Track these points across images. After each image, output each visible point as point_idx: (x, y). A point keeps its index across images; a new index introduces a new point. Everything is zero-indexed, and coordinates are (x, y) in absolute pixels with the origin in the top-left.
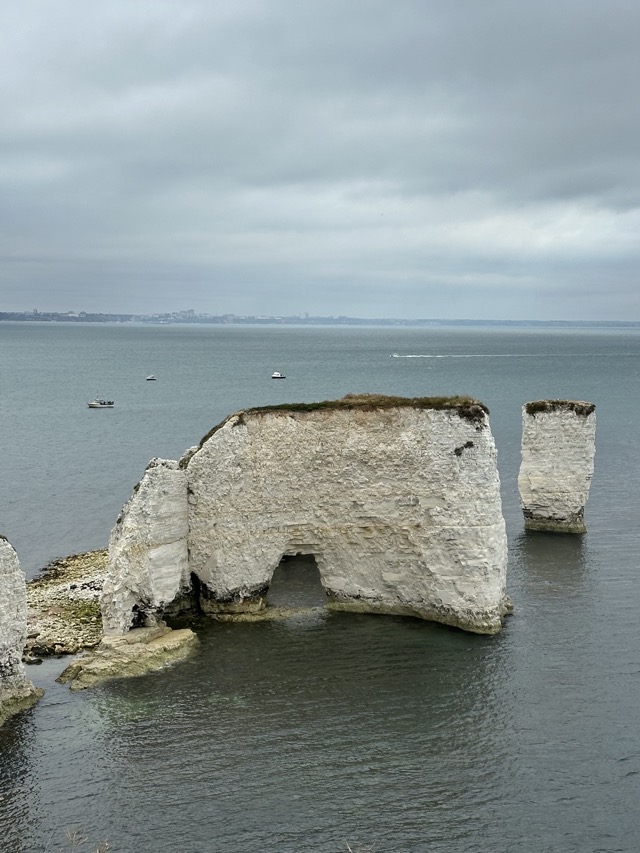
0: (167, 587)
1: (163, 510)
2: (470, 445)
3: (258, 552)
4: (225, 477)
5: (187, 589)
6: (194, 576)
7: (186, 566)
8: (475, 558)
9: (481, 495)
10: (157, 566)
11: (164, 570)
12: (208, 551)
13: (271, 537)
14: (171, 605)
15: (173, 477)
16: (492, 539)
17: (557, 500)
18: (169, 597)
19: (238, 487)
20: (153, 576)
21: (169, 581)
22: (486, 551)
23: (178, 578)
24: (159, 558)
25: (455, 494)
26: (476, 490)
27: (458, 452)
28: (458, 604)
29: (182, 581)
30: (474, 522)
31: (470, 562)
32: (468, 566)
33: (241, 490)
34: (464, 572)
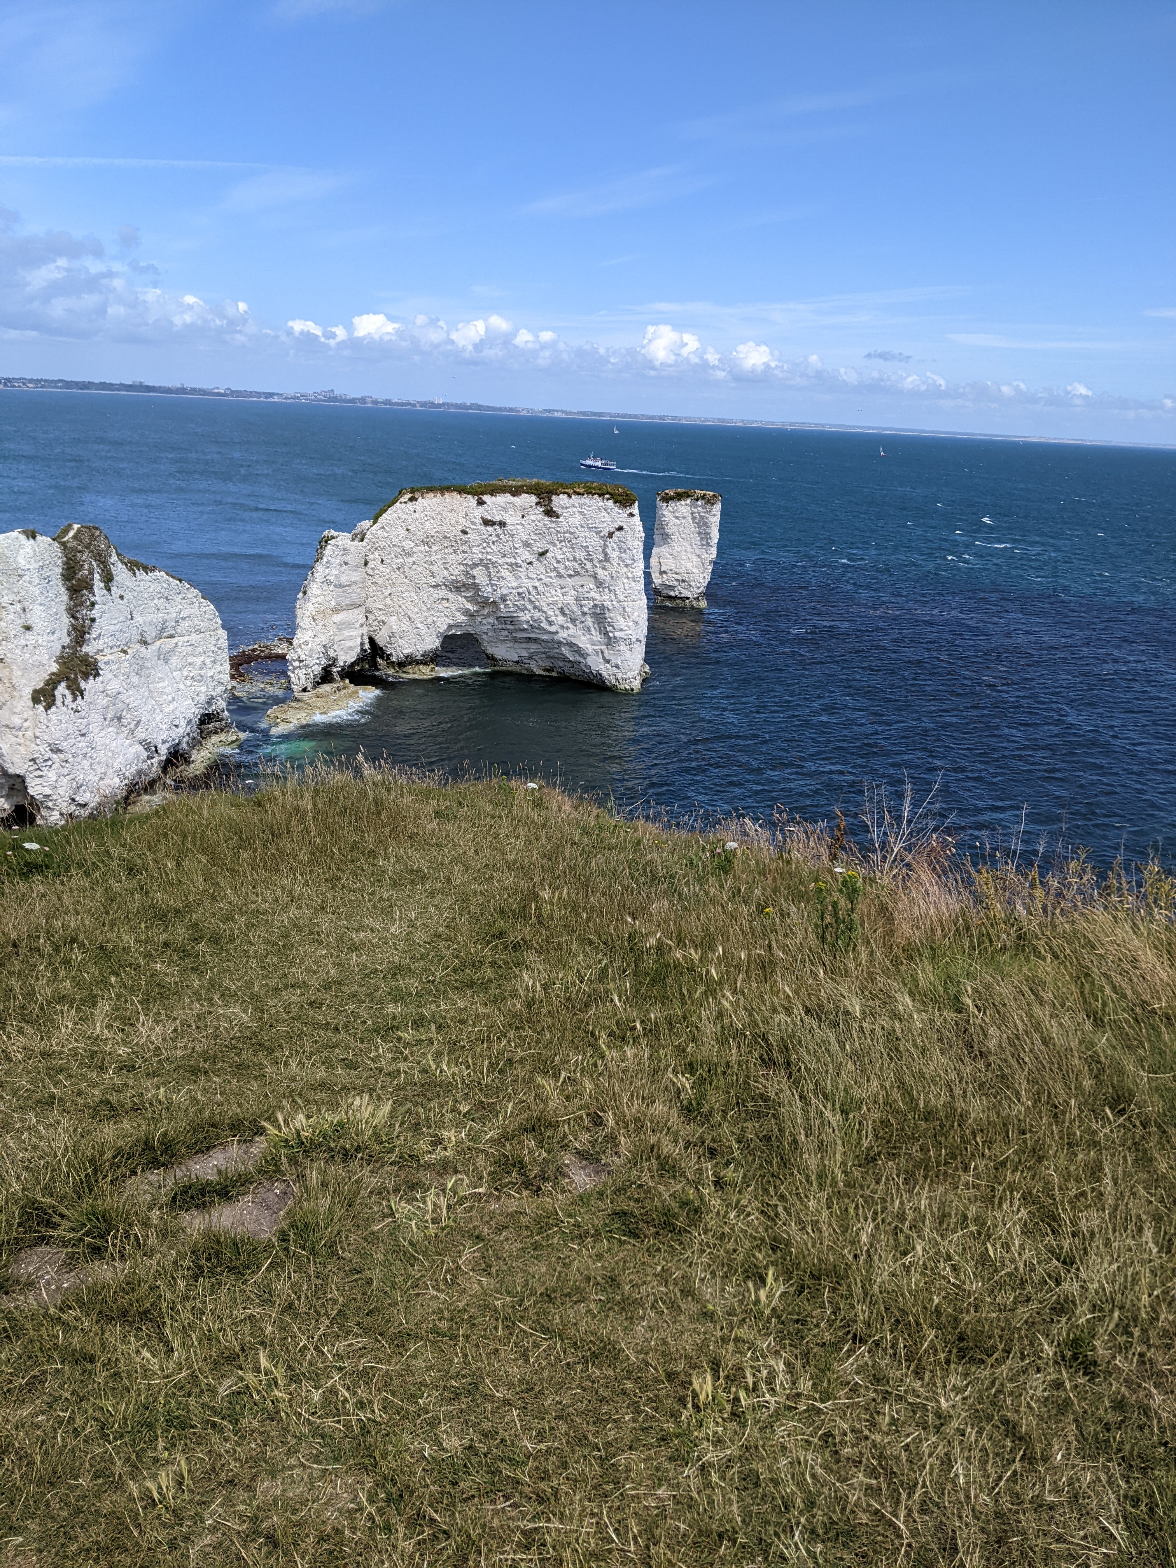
0: (350, 648)
1: (344, 580)
2: (620, 528)
3: (430, 620)
4: (399, 550)
5: (366, 651)
6: (372, 641)
7: (365, 630)
8: (622, 630)
9: (630, 575)
10: (341, 630)
11: (346, 633)
12: (384, 618)
13: (440, 607)
14: (353, 665)
15: (352, 549)
16: (636, 614)
17: (683, 581)
18: (351, 657)
19: (411, 560)
20: (337, 639)
21: (351, 643)
22: (631, 624)
23: (359, 641)
24: (342, 623)
25: (606, 573)
26: (625, 570)
27: (611, 535)
28: (605, 671)
29: (362, 644)
30: (621, 598)
31: (617, 634)
32: (615, 638)
33: (414, 563)
34: (610, 641)
